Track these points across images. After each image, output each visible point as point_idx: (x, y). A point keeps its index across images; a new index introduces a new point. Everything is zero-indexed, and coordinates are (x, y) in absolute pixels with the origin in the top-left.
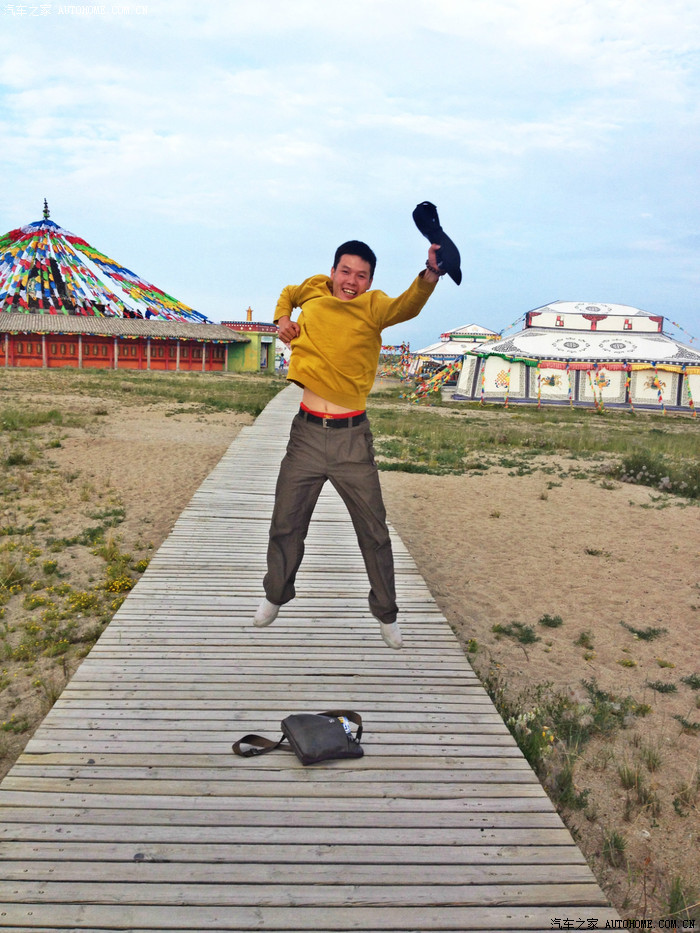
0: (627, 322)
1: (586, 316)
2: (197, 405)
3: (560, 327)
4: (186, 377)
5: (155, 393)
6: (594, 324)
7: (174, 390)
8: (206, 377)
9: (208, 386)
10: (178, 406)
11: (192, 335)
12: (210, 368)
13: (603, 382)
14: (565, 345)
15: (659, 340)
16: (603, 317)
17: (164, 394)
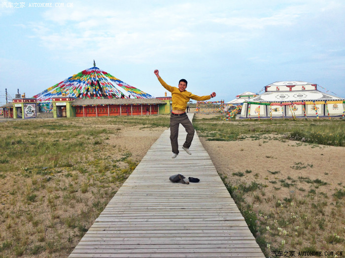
0: (303, 87)
1: (287, 86)
2: (149, 126)
3: (278, 90)
4: (145, 117)
5: (135, 123)
6: (291, 89)
7: (141, 121)
8: (152, 117)
9: (153, 119)
10: (143, 126)
11: (146, 103)
12: (153, 114)
13: (295, 109)
14: (280, 97)
15: (315, 93)
16: (294, 86)
17: (138, 123)
